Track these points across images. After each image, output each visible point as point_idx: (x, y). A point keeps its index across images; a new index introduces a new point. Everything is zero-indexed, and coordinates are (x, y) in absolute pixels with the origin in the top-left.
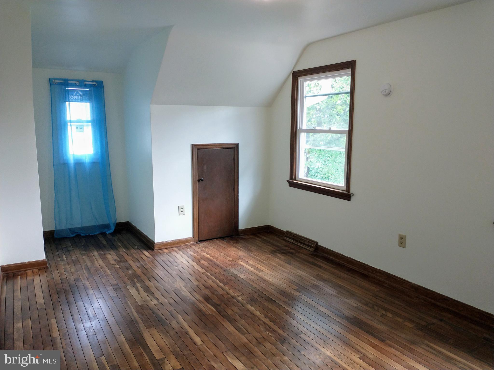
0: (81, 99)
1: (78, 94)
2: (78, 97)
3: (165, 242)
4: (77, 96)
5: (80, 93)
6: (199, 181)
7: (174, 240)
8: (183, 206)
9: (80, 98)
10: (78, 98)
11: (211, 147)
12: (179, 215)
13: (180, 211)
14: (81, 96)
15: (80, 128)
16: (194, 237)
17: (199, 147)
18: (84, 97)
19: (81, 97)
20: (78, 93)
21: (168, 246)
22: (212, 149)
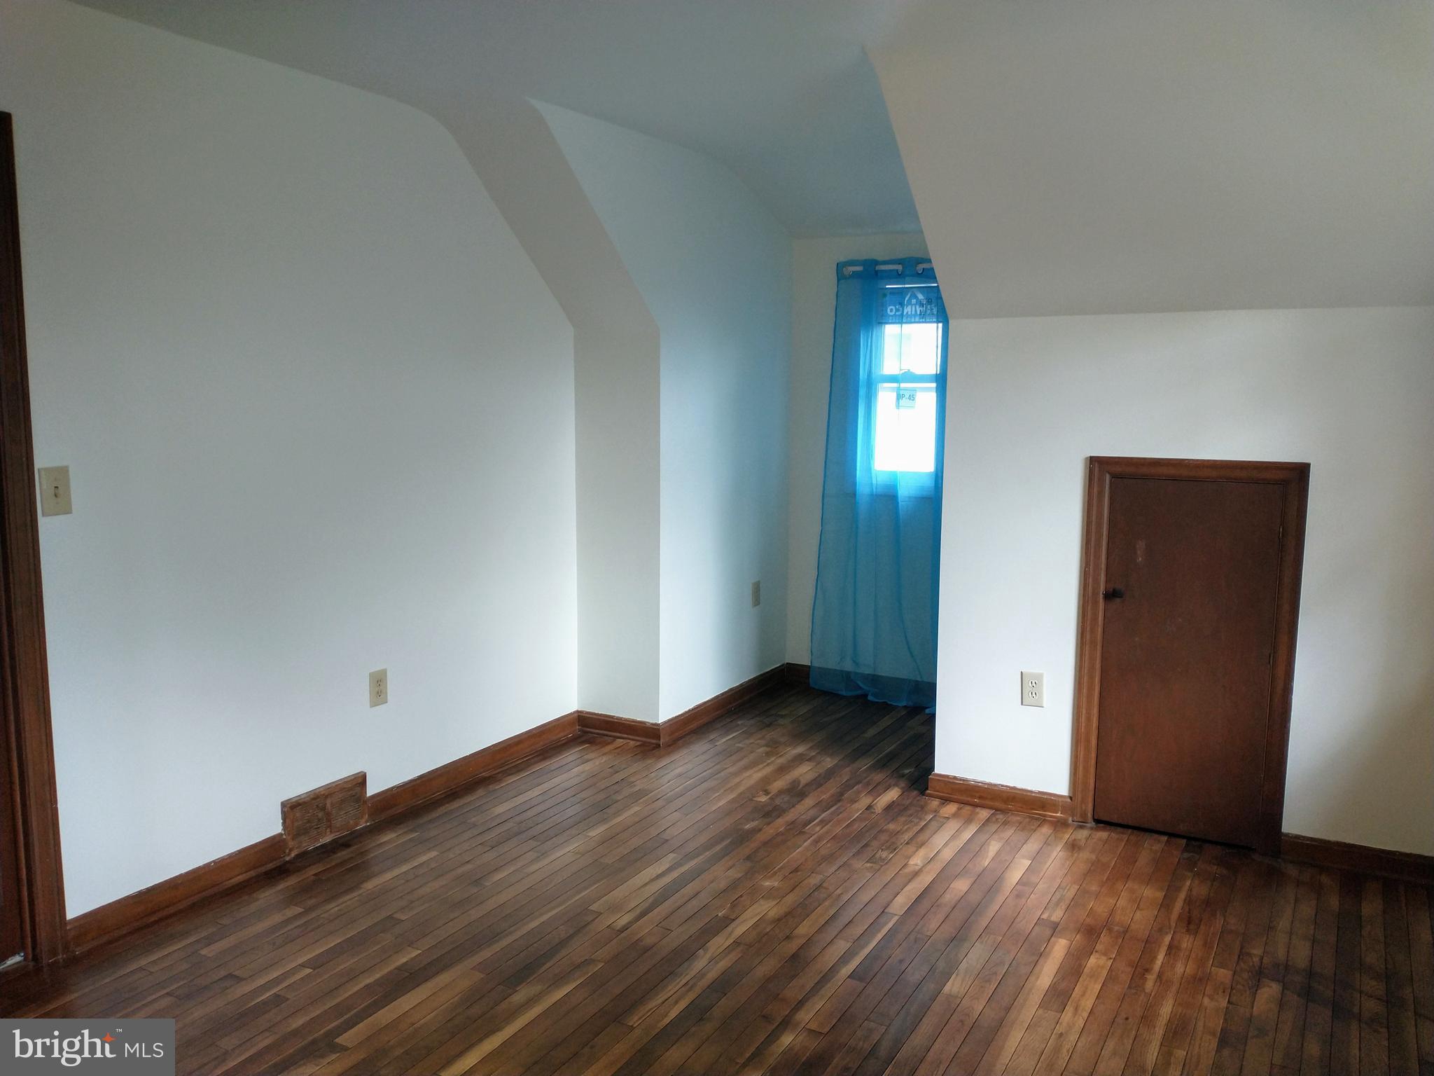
0: (920, 314)
1: (914, 301)
2: (914, 308)
3: (965, 783)
4: (912, 305)
5: (920, 297)
6: (1110, 596)
7: (995, 785)
8: (1040, 677)
9: (918, 313)
10: (913, 313)
11: (1172, 471)
12: (1022, 704)
13: (1029, 690)
14: (922, 305)
15: (907, 396)
16: (1071, 798)
17: (1118, 469)
18: (929, 307)
19: (921, 309)
20: (916, 297)
21: (974, 797)
22: (1174, 479)
